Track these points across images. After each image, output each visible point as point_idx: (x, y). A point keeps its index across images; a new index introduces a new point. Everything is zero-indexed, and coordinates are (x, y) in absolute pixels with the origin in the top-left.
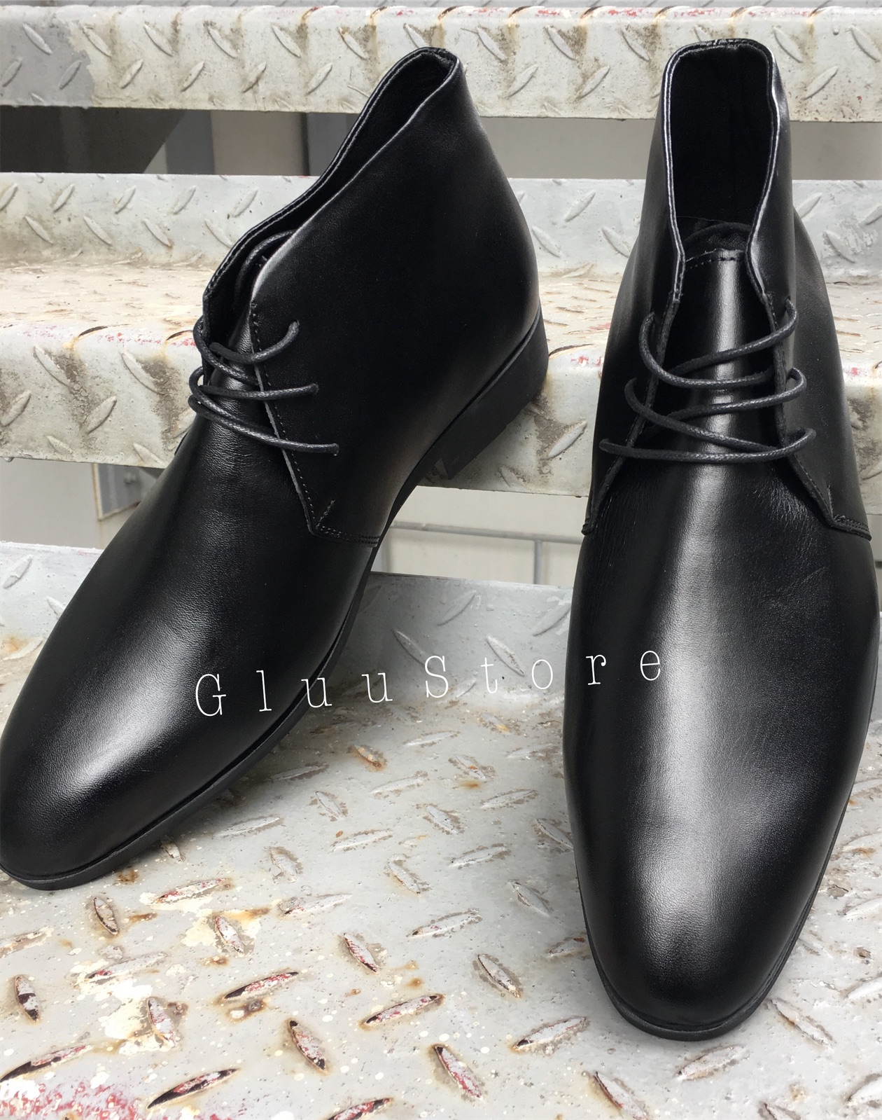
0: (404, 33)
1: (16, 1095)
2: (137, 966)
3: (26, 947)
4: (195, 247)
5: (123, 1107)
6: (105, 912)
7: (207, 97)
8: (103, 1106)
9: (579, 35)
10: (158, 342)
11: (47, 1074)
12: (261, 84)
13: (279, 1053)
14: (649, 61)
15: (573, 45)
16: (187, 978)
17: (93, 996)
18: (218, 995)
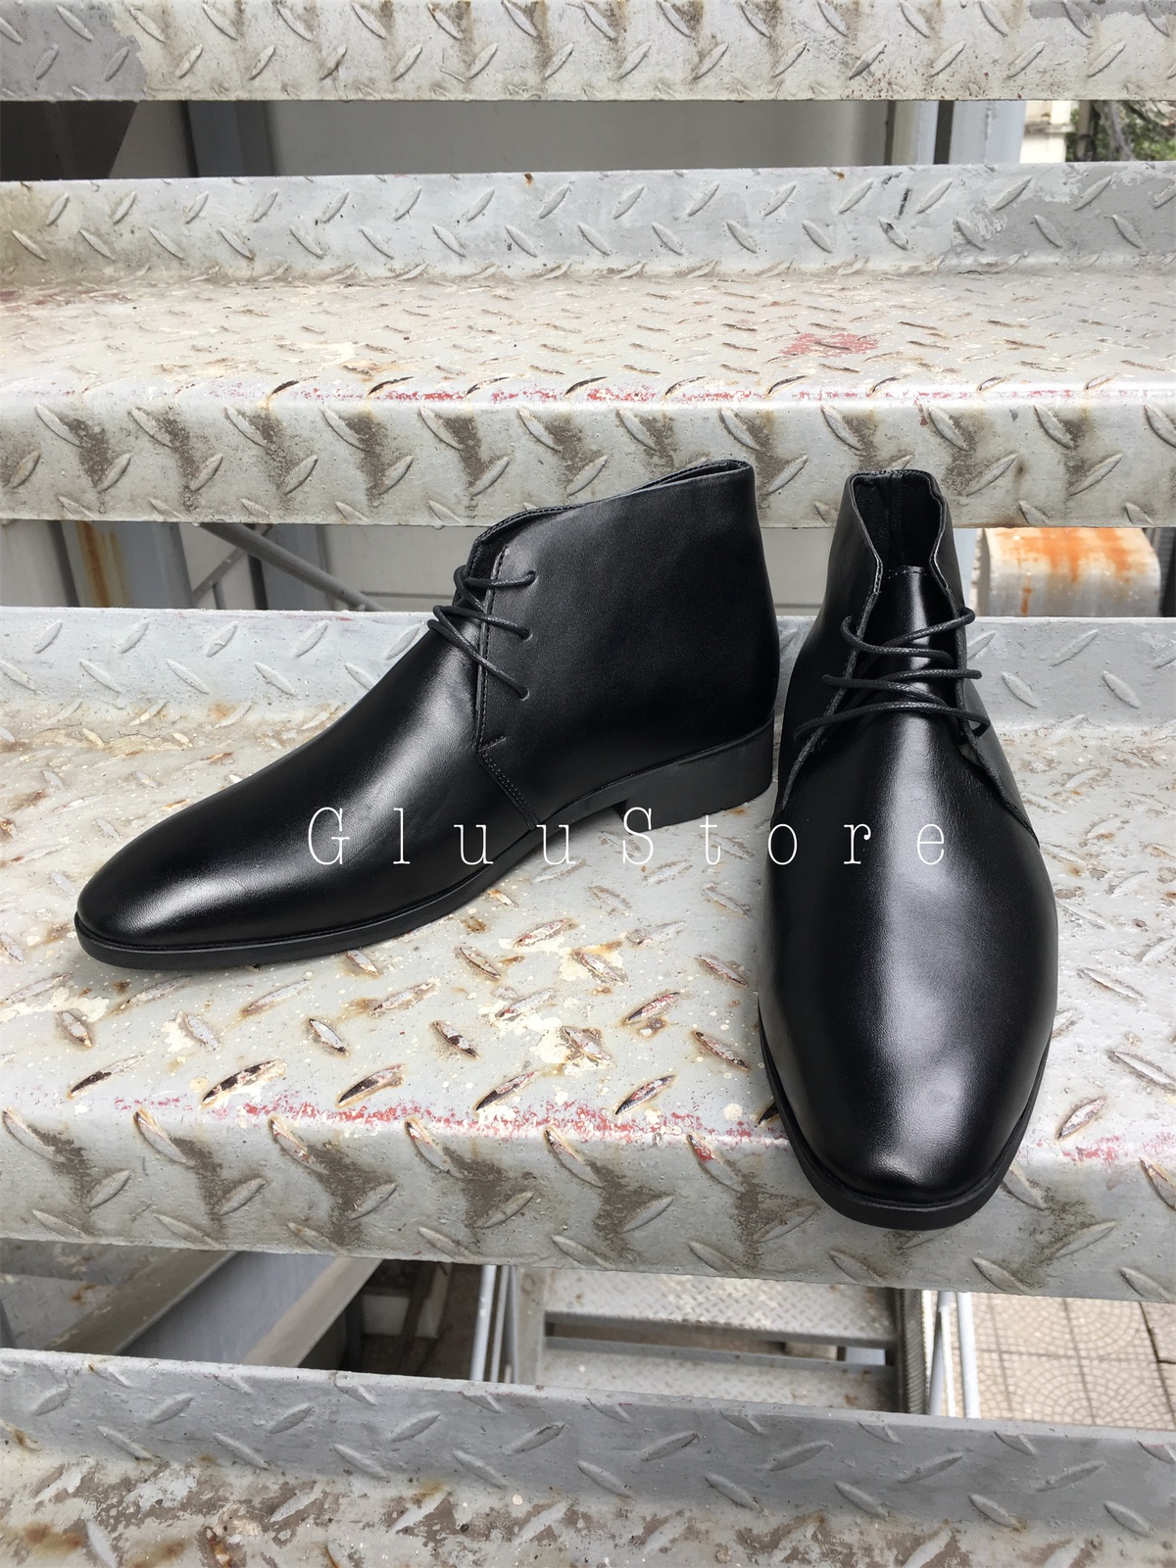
0: (502, 9)
1: (495, 1118)
2: (535, 1002)
3: (426, 997)
4: (280, 259)
5: (594, 1116)
6: (478, 961)
7: (279, 87)
8: (576, 1118)
9: (695, 9)
10: (360, 397)
11: (515, 1098)
12: (342, 70)
13: (700, 1059)
14: (770, 37)
15: (689, 21)
16: (585, 1008)
17: (512, 1031)
18: (620, 1018)
